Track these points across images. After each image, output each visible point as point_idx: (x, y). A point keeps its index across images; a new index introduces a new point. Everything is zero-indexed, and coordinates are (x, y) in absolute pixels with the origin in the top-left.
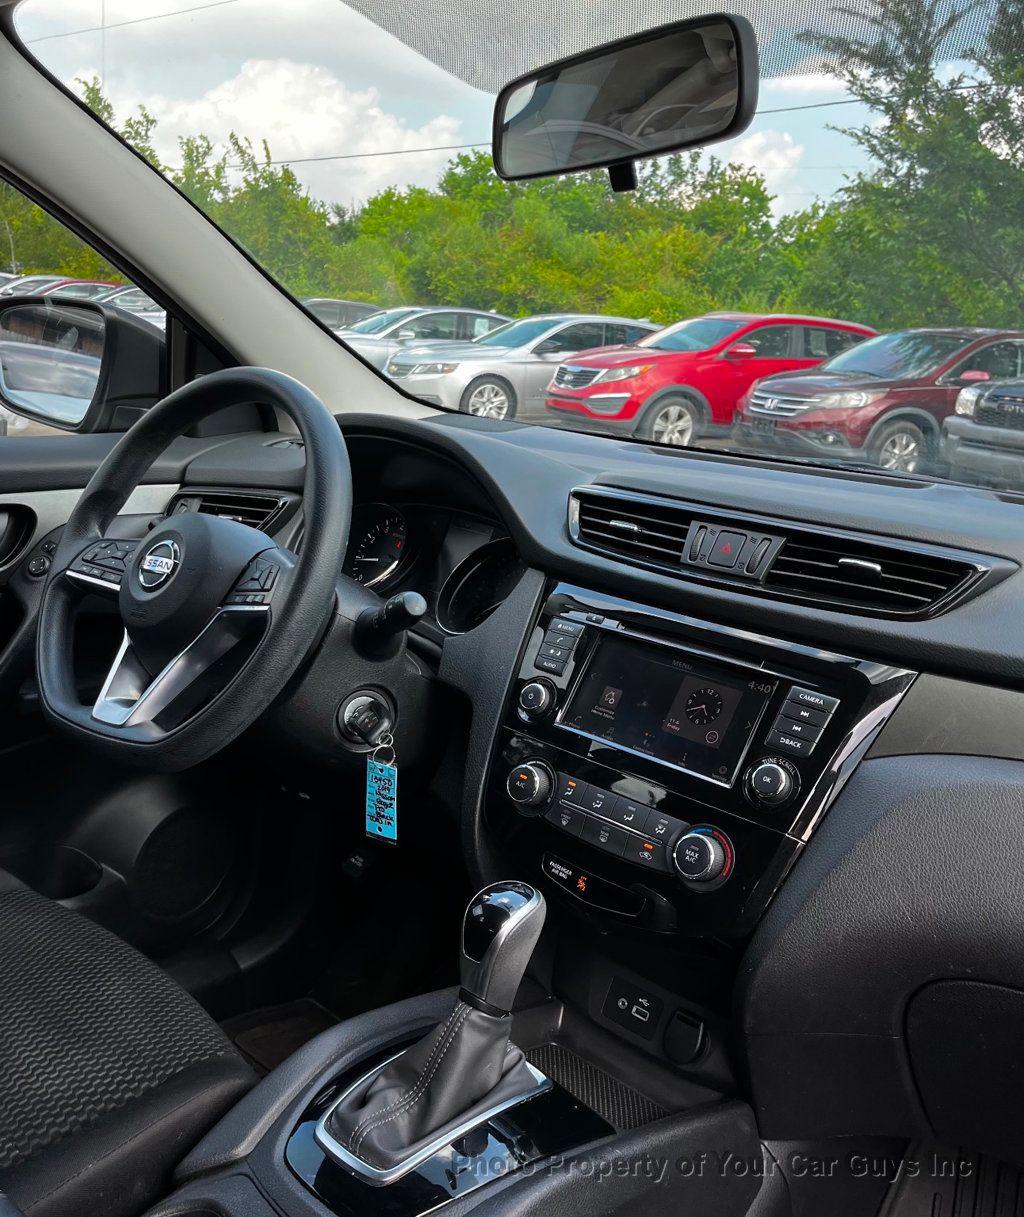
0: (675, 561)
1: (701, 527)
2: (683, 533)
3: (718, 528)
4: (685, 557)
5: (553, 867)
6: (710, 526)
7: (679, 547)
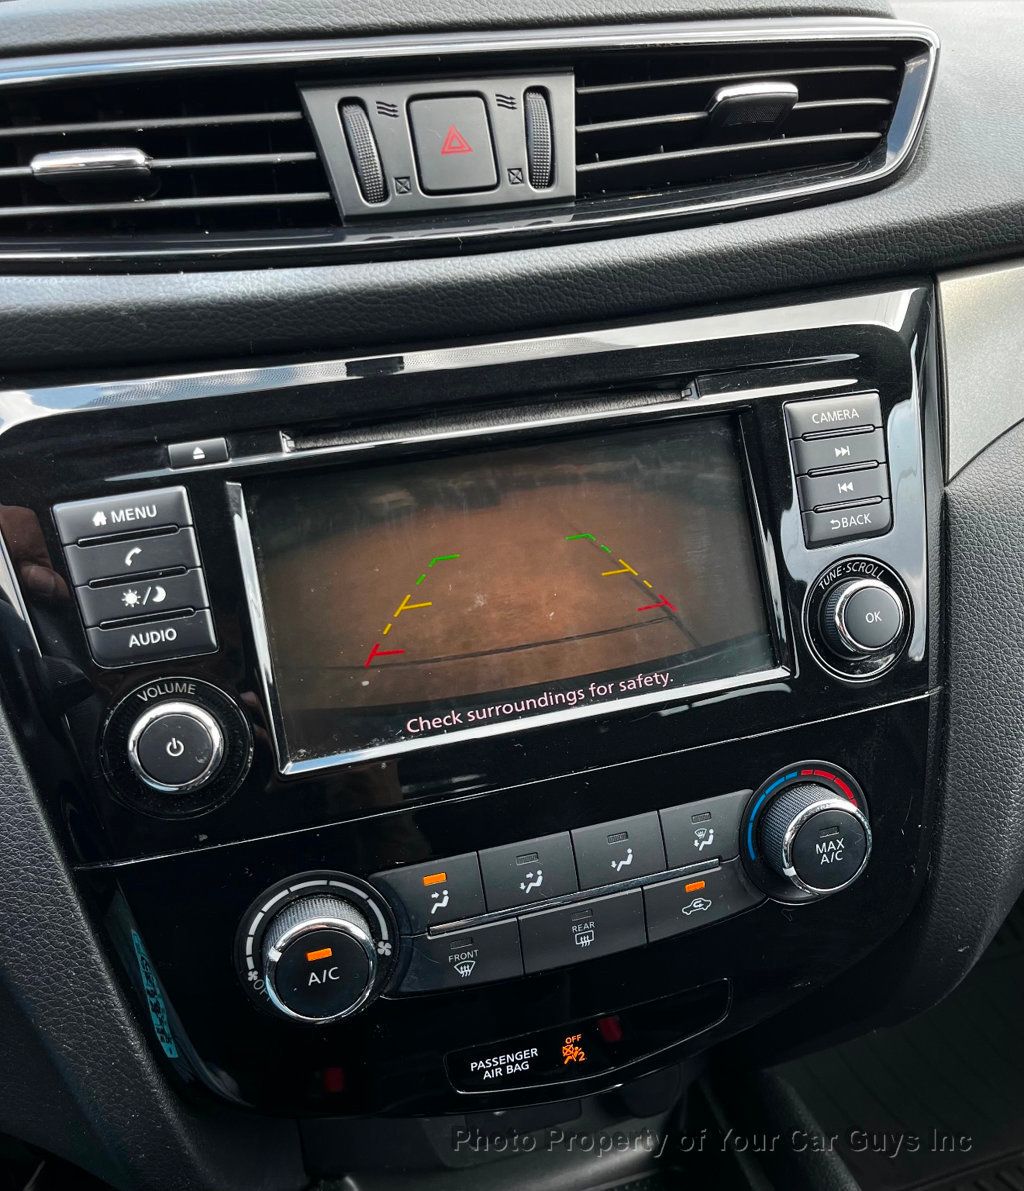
0: (327, 216)
1: (344, 103)
2: (303, 134)
3: (397, 94)
4: (351, 198)
5: (483, 1071)
6: (371, 95)
7: (315, 175)
